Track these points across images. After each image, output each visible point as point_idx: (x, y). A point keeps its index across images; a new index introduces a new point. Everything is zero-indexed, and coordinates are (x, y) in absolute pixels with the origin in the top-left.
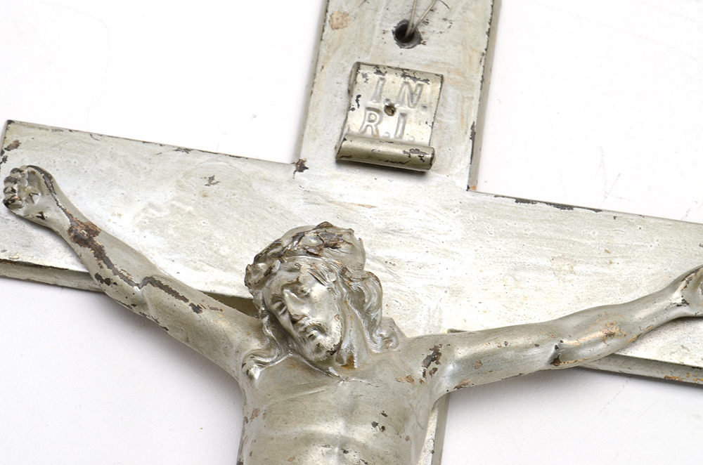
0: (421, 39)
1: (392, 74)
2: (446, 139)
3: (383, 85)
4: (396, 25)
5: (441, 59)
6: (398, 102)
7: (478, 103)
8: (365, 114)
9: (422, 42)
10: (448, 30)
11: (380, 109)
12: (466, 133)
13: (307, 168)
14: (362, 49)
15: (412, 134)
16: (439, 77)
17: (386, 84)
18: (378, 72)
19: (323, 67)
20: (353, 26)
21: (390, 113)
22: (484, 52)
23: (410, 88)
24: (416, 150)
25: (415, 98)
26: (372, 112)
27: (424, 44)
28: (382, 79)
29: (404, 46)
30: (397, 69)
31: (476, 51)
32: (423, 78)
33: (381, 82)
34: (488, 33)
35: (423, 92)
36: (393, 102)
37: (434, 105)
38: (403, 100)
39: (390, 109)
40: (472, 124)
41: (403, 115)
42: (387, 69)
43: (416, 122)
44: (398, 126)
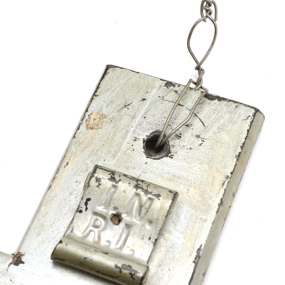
0: (169, 152)
1: (126, 183)
2: (169, 258)
3: (114, 192)
4: (148, 134)
5: (184, 175)
6: (126, 213)
7: (210, 225)
8: (92, 218)
9: (170, 155)
10: (198, 147)
11: (106, 216)
12: (190, 255)
13: (23, 263)
14: (110, 152)
15: (133, 248)
16: (172, 195)
17: (117, 192)
18: (112, 179)
19: (67, 164)
20: (107, 128)
21: (117, 222)
22: (230, 175)
23: (140, 201)
24: (129, 266)
25: (144, 211)
26: (99, 218)
27: (171, 157)
28: (114, 186)
29: (151, 156)
30: (133, 178)
31: (221, 173)
32: (155, 192)
33: (113, 190)
34: (238, 156)
35: (152, 206)
36: (120, 211)
37: (161, 222)
38: (131, 211)
39: (117, 218)
40: (199, 247)
41: (128, 226)
42: (122, 178)
43: (139, 236)
44: (121, 236)
